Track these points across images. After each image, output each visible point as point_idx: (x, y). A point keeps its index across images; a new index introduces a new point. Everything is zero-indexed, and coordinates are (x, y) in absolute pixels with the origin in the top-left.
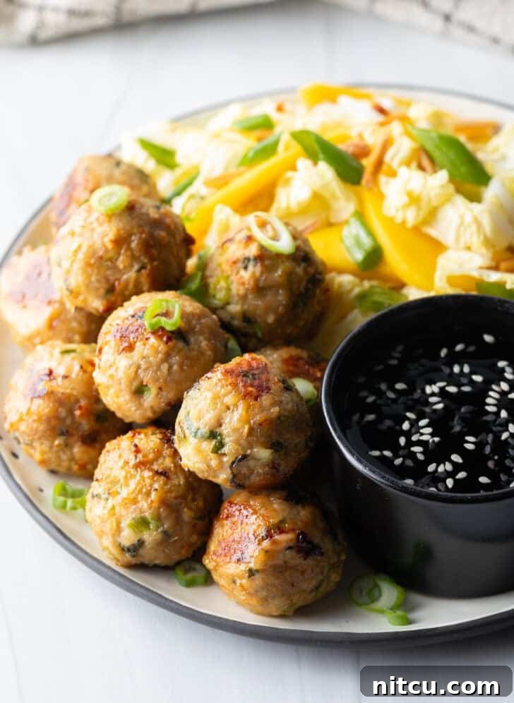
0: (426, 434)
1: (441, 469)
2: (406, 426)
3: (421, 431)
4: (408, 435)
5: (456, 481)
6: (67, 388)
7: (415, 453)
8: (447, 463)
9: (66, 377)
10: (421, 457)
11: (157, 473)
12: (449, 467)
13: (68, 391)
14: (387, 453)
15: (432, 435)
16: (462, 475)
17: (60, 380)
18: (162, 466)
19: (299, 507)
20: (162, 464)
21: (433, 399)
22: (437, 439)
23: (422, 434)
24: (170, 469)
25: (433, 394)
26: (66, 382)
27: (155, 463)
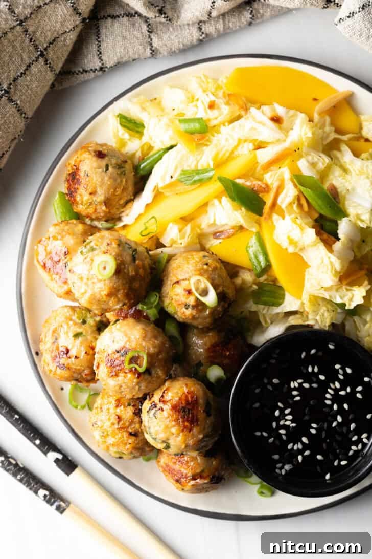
0: (288, 421)
1: (295, 448)
2: (277, 413)
3: (286, 418)
4: (278, 420)
5: (304, 457)
6: (77, 366)
7: (281, 434)
8: (299, 444)
9: (76, 357)
10: (284, 437)
11: (131, 434)
12: (300, 446)
13: (79, 367)
14: (265, 434)
15: (292, 421)
16: (307, 453)
17: (73, 359)
18: (133, 430)
19: (213, 459)
20: (134, 428)
21: (295, 393)
22: (294, 425)
23: (286, 420)
24: (139, 431)
25: (295, 389)
26: (77, 361)
27: (129, 428)
